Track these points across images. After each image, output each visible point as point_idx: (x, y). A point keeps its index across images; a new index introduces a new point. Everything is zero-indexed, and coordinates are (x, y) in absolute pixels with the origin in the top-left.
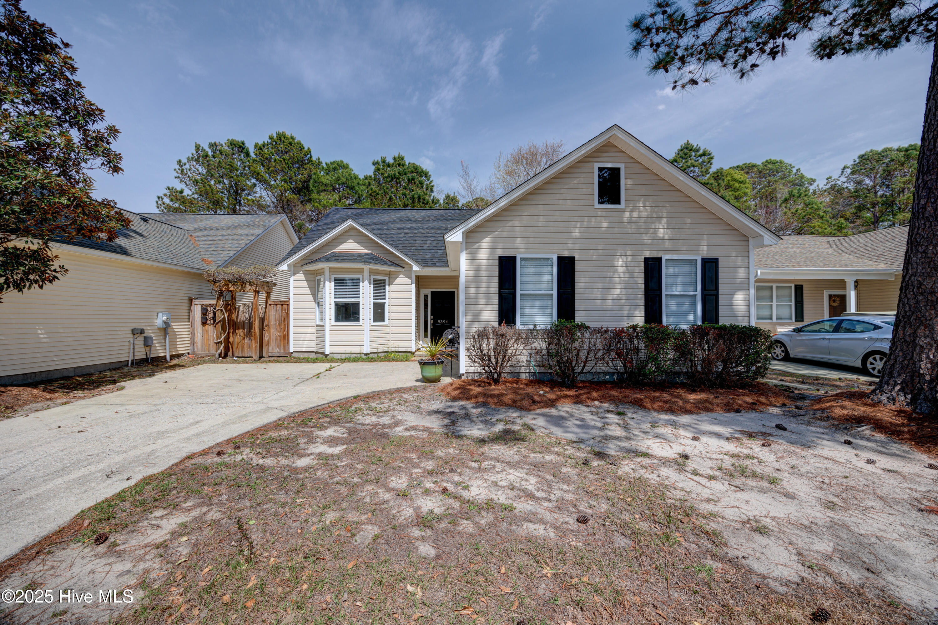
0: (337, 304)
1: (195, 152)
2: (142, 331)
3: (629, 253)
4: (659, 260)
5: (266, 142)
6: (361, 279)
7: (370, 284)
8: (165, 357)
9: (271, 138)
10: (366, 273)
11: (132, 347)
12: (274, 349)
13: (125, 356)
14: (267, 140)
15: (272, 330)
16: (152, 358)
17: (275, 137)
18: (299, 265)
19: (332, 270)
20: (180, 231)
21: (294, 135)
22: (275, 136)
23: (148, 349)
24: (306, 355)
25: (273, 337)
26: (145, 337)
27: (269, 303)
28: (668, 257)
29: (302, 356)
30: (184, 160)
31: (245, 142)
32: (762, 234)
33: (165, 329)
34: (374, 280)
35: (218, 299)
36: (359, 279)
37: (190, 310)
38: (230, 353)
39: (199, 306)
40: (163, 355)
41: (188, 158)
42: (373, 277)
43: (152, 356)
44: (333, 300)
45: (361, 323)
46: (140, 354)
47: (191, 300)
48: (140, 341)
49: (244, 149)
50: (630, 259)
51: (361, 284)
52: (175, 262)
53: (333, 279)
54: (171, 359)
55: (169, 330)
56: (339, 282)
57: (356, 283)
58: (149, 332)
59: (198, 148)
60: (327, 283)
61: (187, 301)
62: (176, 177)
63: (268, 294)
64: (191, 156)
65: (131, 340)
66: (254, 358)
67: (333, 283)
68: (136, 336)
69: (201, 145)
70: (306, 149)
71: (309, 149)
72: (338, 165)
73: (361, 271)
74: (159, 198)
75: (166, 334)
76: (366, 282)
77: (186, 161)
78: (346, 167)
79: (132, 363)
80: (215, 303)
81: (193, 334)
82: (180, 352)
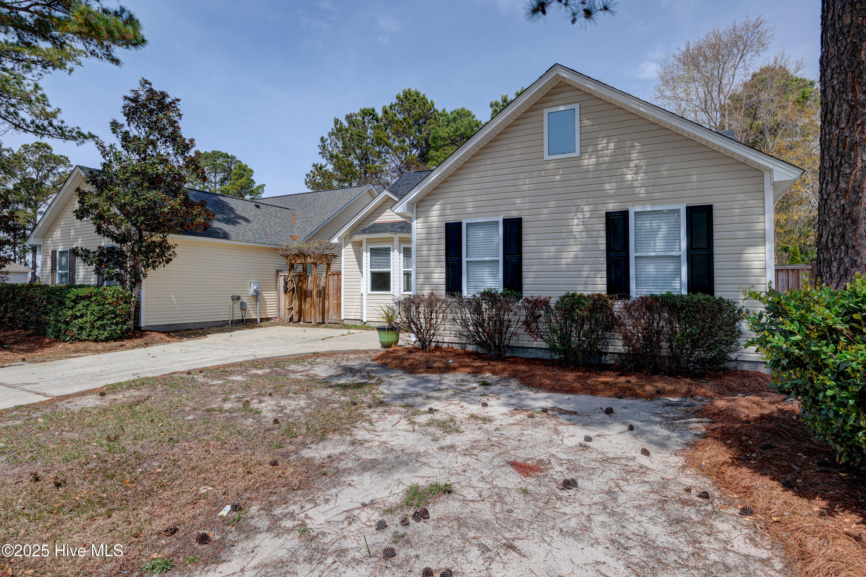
0: (373, 274)
1: (334, 127)
2: (239, 298)
3: (587, 208)
4: (625, 214)
5: (394, 103)
6: (391, 249)
7: (400, 252)
8: (257, 319)
9: (398, 97)
10: (396, 243)
11: (231, 310)
12: (331, 317)
13: (227, 317)
14: (394, 101)
15: (331, 299)
16: (247, 319)
17: (402, 96)
18: (348, 237)
19: (369, 241)
20: (285, 211)
21: (419, 90)
22: (402, 94)
23: (243, 312)
24: (354, 323)
25: (331, 305)
26: (241, 303)
27: (329, 273)
28: (638, 209)
29: (350, 323)
30: (326, 137)
31: (375, 109)
32: (771, 166)
33: (257, 296)
34: (404, 248)
35: (290, 271)
36: (389, 249)
37: (277, 281)
38: (302, 319)
39: (283, 277)
40: (255, 317)
41: (329, 134)
42: (403, 246)
43: (247, 318)
44: (369, 270)
45: (391, 292)
46: (238, 316)
47: (278, 272)
48: (237, 305)
49: (374, 116)
50: (588, 215)
51: (392, 253)
52: (263, 241)
53: (369, 250)
54: (261, 322)
55: (259, 297)
56: (374, 252)
57: (386, 252)
58: (244, 299)
59: (336, 121)
60: (364, 254)
61: (275, 273)
62: (320, 153)
63: (329, 265)
64: (331, 131)
65: (231, 304)
66: (313, 323)
67: (369, 254)
68: (235, 301)
69: (340, 119)
70: (429, 101)
71: (432, 102)
72: (458, 114)
73: (391, 240)
74: (307, 175)
75: (257, 300)
76: (396, 251)
77: (328, 137)
78: (469, 114)
79: (232, 323)
80: (287, 274)
81: (279, 301)
82: (269, 316)
